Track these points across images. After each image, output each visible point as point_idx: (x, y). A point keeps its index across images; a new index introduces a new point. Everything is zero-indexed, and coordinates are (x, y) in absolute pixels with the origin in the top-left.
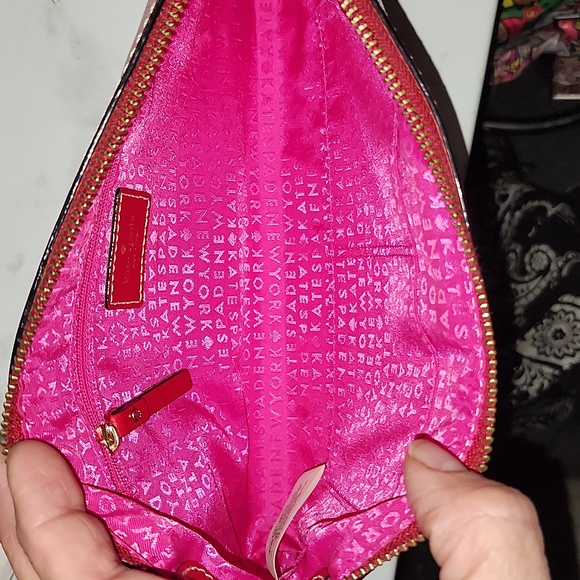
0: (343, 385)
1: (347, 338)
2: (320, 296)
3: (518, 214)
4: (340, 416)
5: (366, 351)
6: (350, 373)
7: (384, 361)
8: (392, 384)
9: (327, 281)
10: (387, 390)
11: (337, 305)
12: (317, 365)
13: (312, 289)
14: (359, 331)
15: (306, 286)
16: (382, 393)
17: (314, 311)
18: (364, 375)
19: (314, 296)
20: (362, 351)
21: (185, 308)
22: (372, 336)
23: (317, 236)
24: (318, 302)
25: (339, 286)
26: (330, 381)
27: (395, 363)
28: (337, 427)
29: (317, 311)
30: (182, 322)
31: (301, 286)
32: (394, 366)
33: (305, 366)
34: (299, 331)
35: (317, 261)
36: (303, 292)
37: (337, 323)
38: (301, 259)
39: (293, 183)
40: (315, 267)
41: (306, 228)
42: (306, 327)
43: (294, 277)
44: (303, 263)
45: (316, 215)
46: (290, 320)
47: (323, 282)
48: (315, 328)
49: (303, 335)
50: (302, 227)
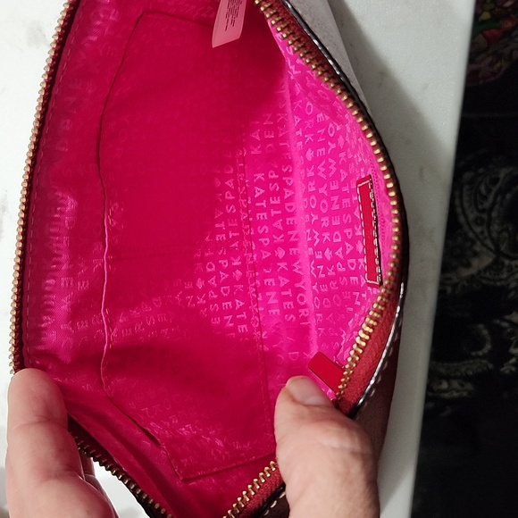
2: (257, 204)
3: (508, 196)
9: (251, 219)
11: (237, 198)
12: (256, 143)
13: (267, 210)
15: (273, 213)
17: (262, 191)
19: (264, 204)
21: (325, 186)
23: (264, 257)
24: (260, 199)
25: (237, 215)
29: (259, 192)
30: (327, 171)
31: (279, 212)
33: (270, 140)
34: (278, 171)
35: (263, 235)
36: (276, 207)
37: (235, 183)
38: (282, 236)
39: (296, 304)
40: (265, 230)
41: (279, 264)
42: (270, 176)
43: (288, 219)
44: (278, 233)
45: (268, 276)
46: (289, 181)
47: (255, 218)
48: (260, 176)
49: (273, 168)
50: (282, 265)
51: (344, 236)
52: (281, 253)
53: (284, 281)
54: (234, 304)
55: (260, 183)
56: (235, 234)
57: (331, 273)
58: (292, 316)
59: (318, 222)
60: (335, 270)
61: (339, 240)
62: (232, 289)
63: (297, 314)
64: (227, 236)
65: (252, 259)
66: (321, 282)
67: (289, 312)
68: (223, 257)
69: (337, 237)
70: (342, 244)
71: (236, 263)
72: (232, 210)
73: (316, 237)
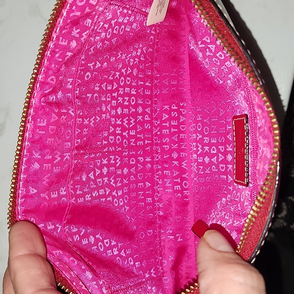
0: (147, 76)
1: (144, 102)
2: (163, 124)
4: (150, 58)
5: (130, 95)
6: (142, 83)
7: (117, 90)
8: (111, 78)
9: (159, 133)
10: (114, 75)
11: (152, 119)
12: (166, 87)
13: (169, 128)
14: (136, 106)
15: (173, 130)
16: (118, 73)
17: (167, 116)
18: (131, 82)
19: (167, 124)
20: (133, 95)
22: (126, 103)
23: (165, 157)
24: (165, 121)
25: (151, 131)
26: (157, 78)
27: (109, 90)
28: (152, 53)
29: (165, 116)
31: (176, 130)
32: (109, 88)
33: (173, 86)
34: (177, 105)
35: (166, 144)
36: (174, 127)
37: (151, 110)
38: (176, 145)
39: (182, 187)
40: (167, 140)
41: (173, 162)
42: (172, 108)
43: (181, 135)
44: (175, 143)
45: (166, 169)
46: (184, 111)
47: (161, 132)
48: (166, 107)
49: (174, 103)
50: (176, 163)
51: (218, 150)
52: (175, 155)
53: (176, 173)
54: (145, 185)
55: (166, 111)
56: (149, 142)
57: (207, 171)
58: (179, 194)
59: (202, 139)
60: (210, 170)
61: (215, 152)
62: (144, 176)
63: (182, 193)
64: (144, 142)
65: (158, 158)
66: (200, 176)
67: (177, 192)
68: (140, 156)
69: (214, 150)
70: (217, 155)
71: (148, 159)
72: (149, 126)
73: (199, 148)
